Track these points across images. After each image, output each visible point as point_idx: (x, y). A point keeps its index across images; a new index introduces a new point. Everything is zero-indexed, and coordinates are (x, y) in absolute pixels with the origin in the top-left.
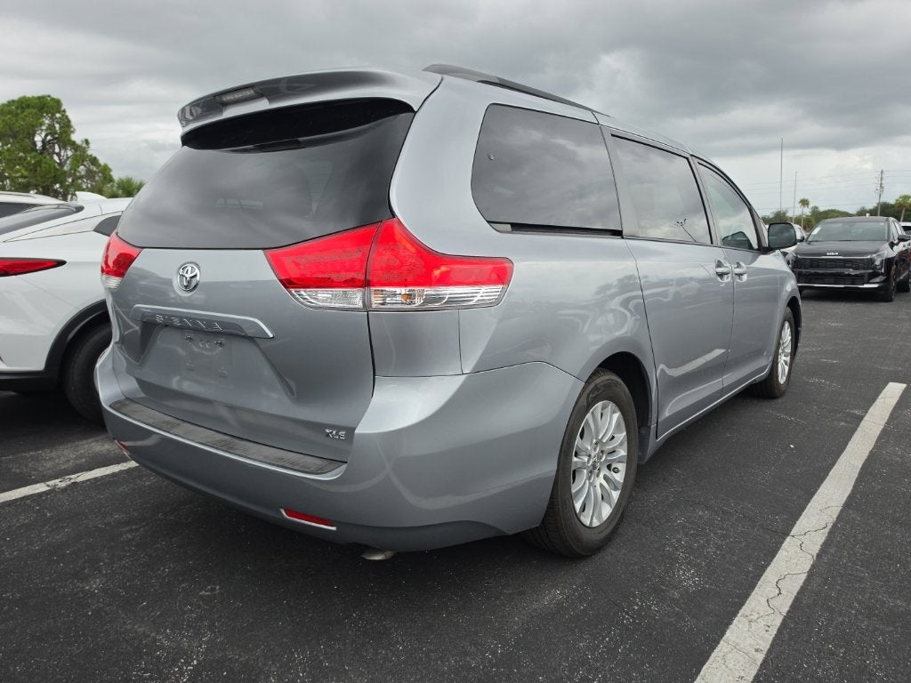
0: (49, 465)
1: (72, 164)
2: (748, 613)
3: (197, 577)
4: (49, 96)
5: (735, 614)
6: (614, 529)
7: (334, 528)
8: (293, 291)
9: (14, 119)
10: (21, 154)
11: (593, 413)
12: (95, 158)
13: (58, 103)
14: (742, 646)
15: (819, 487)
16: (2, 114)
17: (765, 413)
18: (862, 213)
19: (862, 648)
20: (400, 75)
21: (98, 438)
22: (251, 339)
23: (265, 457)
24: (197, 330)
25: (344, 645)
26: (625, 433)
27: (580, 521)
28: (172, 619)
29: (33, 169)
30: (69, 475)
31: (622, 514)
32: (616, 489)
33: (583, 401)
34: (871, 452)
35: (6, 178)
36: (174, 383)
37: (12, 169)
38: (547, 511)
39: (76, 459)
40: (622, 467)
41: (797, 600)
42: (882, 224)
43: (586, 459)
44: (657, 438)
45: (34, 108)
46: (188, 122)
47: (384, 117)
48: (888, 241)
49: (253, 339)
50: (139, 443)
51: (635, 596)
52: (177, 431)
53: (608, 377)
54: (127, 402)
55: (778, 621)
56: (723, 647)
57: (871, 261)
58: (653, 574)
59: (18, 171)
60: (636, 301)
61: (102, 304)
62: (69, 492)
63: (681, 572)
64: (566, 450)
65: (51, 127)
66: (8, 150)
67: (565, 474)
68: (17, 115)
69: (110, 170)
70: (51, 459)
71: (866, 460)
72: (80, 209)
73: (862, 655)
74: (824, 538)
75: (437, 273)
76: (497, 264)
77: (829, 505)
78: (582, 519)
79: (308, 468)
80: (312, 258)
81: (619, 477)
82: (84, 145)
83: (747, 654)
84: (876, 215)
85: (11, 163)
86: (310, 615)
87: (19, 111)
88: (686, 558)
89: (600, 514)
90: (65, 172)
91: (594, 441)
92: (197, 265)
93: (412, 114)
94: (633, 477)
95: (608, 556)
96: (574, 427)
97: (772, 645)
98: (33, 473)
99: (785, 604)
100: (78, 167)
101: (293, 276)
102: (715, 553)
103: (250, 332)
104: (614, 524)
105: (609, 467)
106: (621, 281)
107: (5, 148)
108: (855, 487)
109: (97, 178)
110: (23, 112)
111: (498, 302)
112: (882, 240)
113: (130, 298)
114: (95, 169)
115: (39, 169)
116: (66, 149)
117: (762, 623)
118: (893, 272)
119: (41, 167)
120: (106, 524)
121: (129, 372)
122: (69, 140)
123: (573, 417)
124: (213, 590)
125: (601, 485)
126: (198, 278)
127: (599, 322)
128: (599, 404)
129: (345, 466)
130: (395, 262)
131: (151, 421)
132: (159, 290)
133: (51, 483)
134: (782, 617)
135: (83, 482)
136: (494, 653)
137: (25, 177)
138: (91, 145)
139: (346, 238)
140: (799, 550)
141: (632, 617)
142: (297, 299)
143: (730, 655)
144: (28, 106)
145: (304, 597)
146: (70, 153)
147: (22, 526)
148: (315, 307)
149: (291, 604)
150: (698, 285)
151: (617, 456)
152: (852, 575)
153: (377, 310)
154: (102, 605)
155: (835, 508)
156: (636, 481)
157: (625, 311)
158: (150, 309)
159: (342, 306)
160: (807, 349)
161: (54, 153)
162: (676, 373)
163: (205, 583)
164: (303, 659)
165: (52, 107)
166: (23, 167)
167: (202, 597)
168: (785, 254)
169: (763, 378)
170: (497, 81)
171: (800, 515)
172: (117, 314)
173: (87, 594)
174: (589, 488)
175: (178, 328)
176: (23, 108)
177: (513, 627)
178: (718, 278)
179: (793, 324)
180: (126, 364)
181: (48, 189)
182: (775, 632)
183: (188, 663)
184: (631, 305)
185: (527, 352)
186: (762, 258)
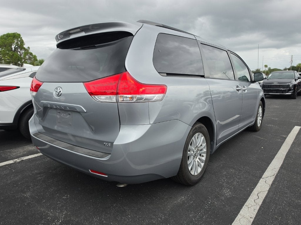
0: (14, 154)
1: (24, 55)
2: (248, 205)
3: (62, 192)
4: (17, 33)
5: (243, 205)
6: (202, 176)
7: (107, 176)
8: (93, 96)
9: (5, 41)
10: (7, 52)
11: (195, 137)
12: (32, 53)
13: (19, 35)
14: (246, 216)
15: (272, 161)
16: (1, 39)
17: (254, 136)
18: (285, 69)
19: (287, 217)
20: (128, 23)
21: (31, 145)
22: (79, 112)
23: (84, 152)
24: (61, 109)
25: (111, 215)
26: (206, 144)
27: (190, 173)
28: (53, 206)
29: (12, 57)
30: (21, 157)
31: (205, 171)
32: (203, 162)
33: (191, 133)
34: (289, 150)
35: (3, 60)
36: (56, 128)
37: (5, 57)
38: (179, 170)
39: (23, 152)
40: (205, 155)
41: (264, 200)
42: (292, 73)
43: (192, 152)
44: (216, 145)
45: (11, 37)
46: (59, 40)
47: (123, 37)
48: (294, 78)
49: (80, 112)
50: (43, 147)
51: (209, 199)
52: (55, 143)
53: (199, 125)
54: (39, 133)
55: (258, 208)
56: (239, 217)
57: (289, 85)
58: (215, 191)
59: (7, 57)
60: (209, 99)
61: (31, 101)
62: (21, 163)
63: (225, 191)
64: (186, 150)
65: (17, 43)
66: (3, 51)
67: (185, 157)
68: (6, 39)
69: (37, 57)
70: (15, 152)
71: (287, 152)
72: (24, 69)
73: (287, 219)
74: (273, 179)
75: (141, 90)
76: (161, 87)
77: (275, 168)
78: (191, 172)
79: (98, 156)
80: (99, 85)
81: (204, 158)
82: (28, 49)
83: (247, 219)
84: (290, 70)
85: (4, 55)
86: (99, 205)
87: (7, 38)
88: (227, 186)
89: (197, 171)
90: (22, 58)
91: (195, 146)
92: (61, 88)
93: (133, 37)
94: (208, 158)
95: (200, 185)
96: (188, 142)
97: (256, 216)
98: (9, 157)
99: (260, 202)
100: (26, 56)
101: (93, 91)
102: (236, 184)
103: (78, 110)
104: (202, 174)
105: (200, 155)
106: (204, 92)
107: (2, 50)
108: (284, 161)
109: (32, 60)
110: (8, 38)
111: (162, 100)
112: (292, 78)
113: (40, 99)
114: (31, 57)
115: (13, 57)
116: (22, 50)
117: (252, 208)
118: (296, 89)
119: (14, 56)
120: (33, 174)
121: (40, 123)
122: (23, 47)
123: (188, 138)
124: (67, 196)
125: (198, 161)
126: (61, 92)
127: (196, 106)
128: (197, 134)
129: (110, 155)
130: (127, 86)
131: (46, 140)
132: (49, 97)
133: (15, 160)
134: (259, 206)
135: (25, 160)
136: (161, 218)
137: (9, 59)
138: (30, 49)
139: (110, 78)
140: (265, 183)
141: (208, 206)
142: (94, 99)
143: (241, 219)
144: (10, 36)
145: (98, 199)
146: (23, 51)
147: (5, 174)
148: (100, 102)
149: (93, 201)
150: (230, 94)
151: (203, 151)
152: (283, 192)
153: (121, 102)
154: (30, 202)
155: (277, 169)
156: (209, 160)
157: (206, 103)
158: (46, 102)
159: (109, 101)
160: (267, 115)
161: (18, 51)
162: (223, 123)
163: (65, 194)
164: (97, 220)
165: (17, 36)
166: (8, 56)
167: (63, 199)
168: (260, 83)
169: (252, 125)
170: (162, 26)
171: (265, 171)
172: (36, 104)
173: (25, 198)
174: (194, 162)
175: (55, 109)
176: (8, 37)
177: (168, 209)
178: (237, 91)
179: (263, 107)
180: (38, 121)
181: (16, 63)
182: (257, 211)
183: (58, 221)
184: (207, 100)
185: (172, 116)
186: (252, 84)
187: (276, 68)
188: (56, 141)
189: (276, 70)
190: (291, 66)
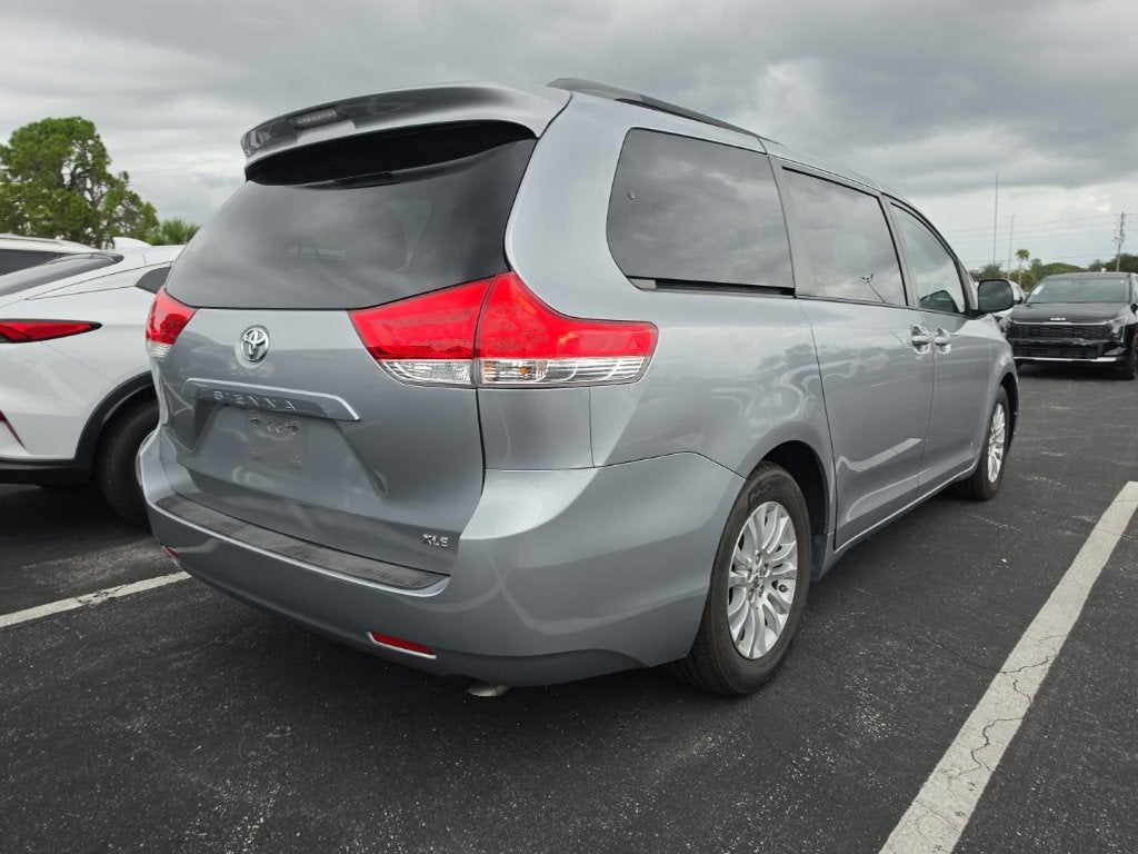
0: (80, 575)
1: (107, 203)
2: (947, 767)
3: (263, 716)
4: (79, 118)
5: (930, 769)
6: (780, 661)
7: (432, 657)
8: (384, 362)
9: (36, 147)
10: (45, 191)
11: (755, 517)
12: (136, 196)
13: (90, 126)
14: (940, 808)
15: (1038, 612)
16: (21, 141)
17: (971, 518)
18: (1096, 267)
19: (1091, 812)
20: (517, 91)
21: (146, 541)
22: (332, 422)
23: (349, 568)
24: (265, 410)
25: (445, 801)
26: (795, 543)
27: (738, 652)
28: (232, 767)
29: (61, 208)
30: (105, 588)
31: (790, 643)
32: (783, 612)
33: (744, 503)
34: (1104, 569)
35: (27, 220)
36: (235, 476)
37: (33, 209)
38: (697, 638)
39: (113, 569)
40: (791, 584)
41: (1009, 753)
42: (1122, 281)
43: (746, 574)
44: (835, 549)
45: (61, 133)
46: (254, 150)
47: (498, 144)
48: (1129, 302)
49: (334, 421)
50: (192, 550)
51: (805, 746)
52: (238, 535)
53: (773, 472)
54: (178, 499)
55: (985, 779)
56: (915, 809)
57: (1108, 328)
58: (829, 718)
59: (41, 211)
60: (810, 377)
61: (147, 378)
62: (106, 609)
63: (864, 717)
64: (722, 563)
65: (82, 156)
66: (29, 185)
67: (720, 593)
68: (40, 141)
69: (155, 211)
70: (84, 569)
71: (1098, 579)
72: (118, 259)
73: (1090, 821)
74: (1044, 676)
75: (562, 340)
76: (638, 329)
77: (1050, 634)
78: (741, 648)
79: (402, 582)
80: (409, 321)
81: (787, 598)
82: (122, 180)
83: (946, 818)
84: (1114, 270)
85: (33, 202)
86: (403, 764)
87: (42, 137)
88: (871, 698)
89: (763, 642)
90: (99, 213)
91: (757, 552)
92: (264, 329)
93: (533, 142)
94: (804, 597)
95: (772, 695)
96: (732, 532)
97: (977, 808)
98: (61, 585)
99: (993, 758)
100: (115, 207)
101: (385, 343)
102: (906, 692)
103: (329, 413)
104: (780, 655)
105: (774, 584)
106: (789, 351)
107: (26, 182)
109: (138, 221)
110: (47, 138)
111: (639, 376)
112: (1122, 302)
113: (182, 370)
114: (135, 209)
115: (66, 209)
116: (100, 185)
117: (965, 780)
118: (1135, 343)
119: (68, 205)
120: (152, 650)
121: (179, 462)
122: (104, 173)
123: (730, 522)
124: (281, 730)
125: (764, 606)
126: (266, 345)
127: (765, 404)
128: (763, 507)
129: (447, 580)
130: (510, 327)
131: (207, 523)
132: (217, 361)
133: (84, 598)
134: (990, 773)
135: (123, 597)
136: (630, 813)
137: (50, 219)
138: (131, 180)
140: (1012, 690)
141: (802, 771)
142: (389, 372)
143: (924, 820)
144: (54, 131)
145: (396, 741)
146: (105, 189)
147: (48, 651)
148: (411, 382)
149: (380, 749)
150: (888, 358)
151: (783, 571)
152: (1079, 722)
153: (488, 386)
154: (147, 749)
155: (1059, 639)
156: (808, 602)
157: (796, 389)
158: (207, 383)
159: (446, 381)
160: (1025, 439)
161: (86, 189)
162: (860, 467)
163: (273, 723)
164: (395, 818)
165: (83, 131)
166: (48, 206)
167: (269, 740)
168: (998, 319)
169: (969, 475)
170: (640, 100)
171: (1014, 646)
172: (165, 389)
173: (128, 735)
174: (749, 611)
175: (241, 408)
176: (47, 133)
177: (654, 781)
178: (915, 350)
179: (1008, 408)
180: (175, 452)
181: (78, 234)
182: (981, 792)
183: (252, 821)
184: (804, 383)
185: (675, 440)
186: (971, 323)
187: (1060, 261)
188: (241, 527)
189: (1062, 269)
190: (1117, 256)
